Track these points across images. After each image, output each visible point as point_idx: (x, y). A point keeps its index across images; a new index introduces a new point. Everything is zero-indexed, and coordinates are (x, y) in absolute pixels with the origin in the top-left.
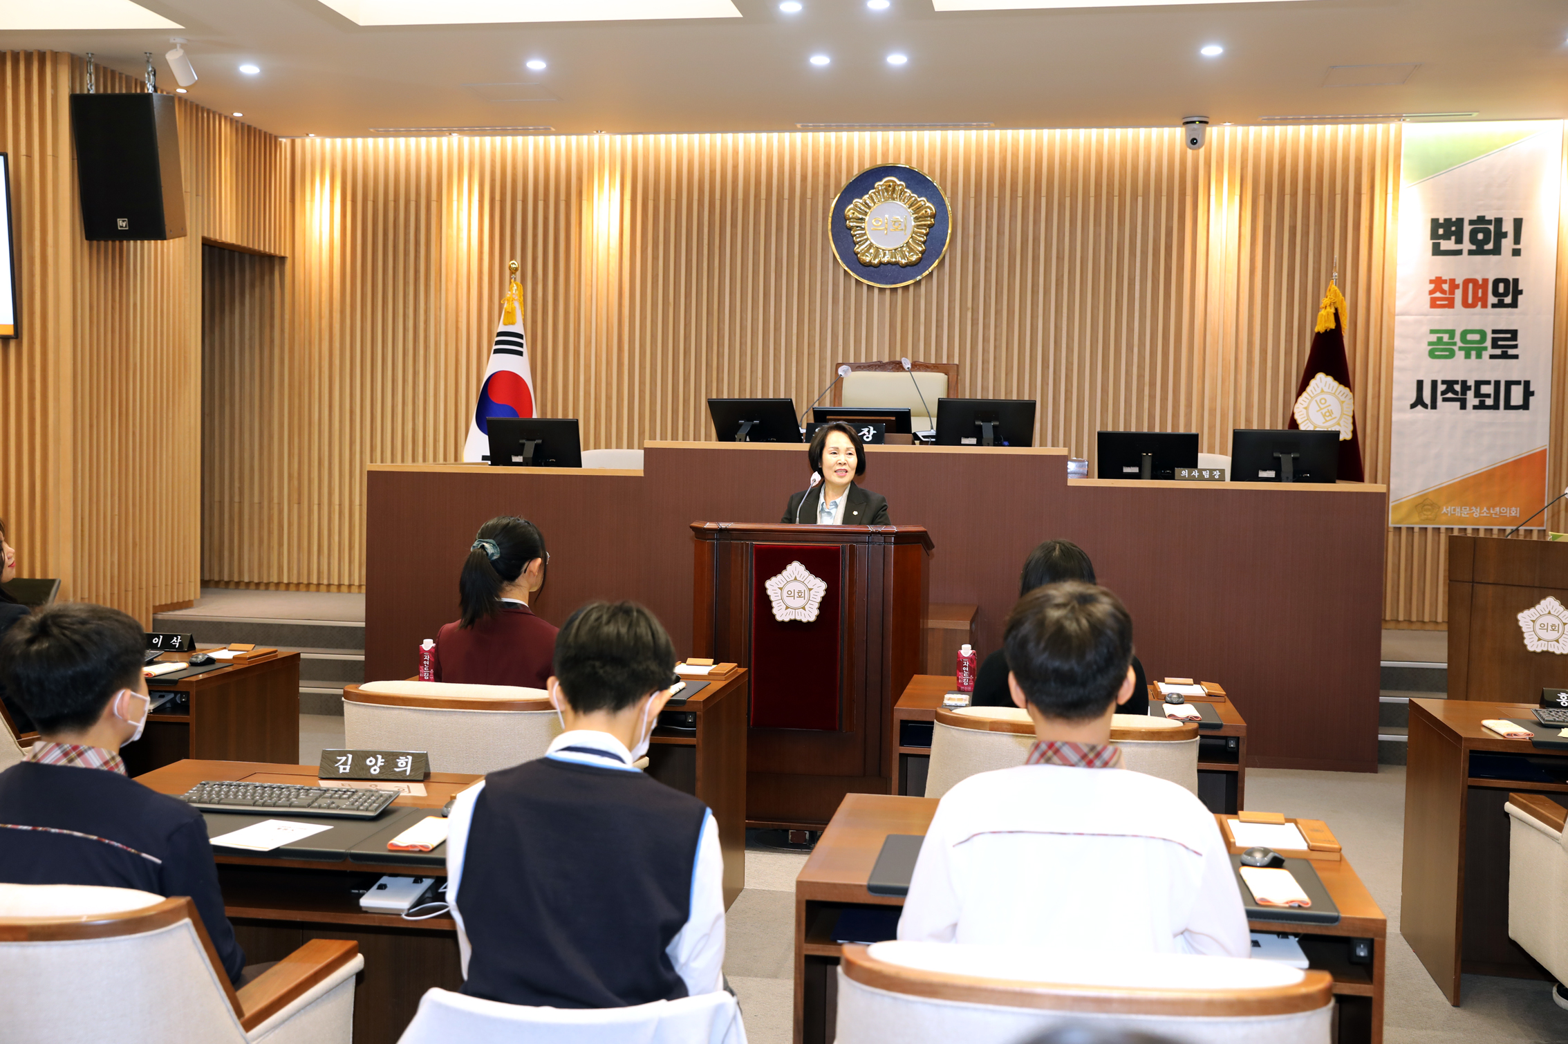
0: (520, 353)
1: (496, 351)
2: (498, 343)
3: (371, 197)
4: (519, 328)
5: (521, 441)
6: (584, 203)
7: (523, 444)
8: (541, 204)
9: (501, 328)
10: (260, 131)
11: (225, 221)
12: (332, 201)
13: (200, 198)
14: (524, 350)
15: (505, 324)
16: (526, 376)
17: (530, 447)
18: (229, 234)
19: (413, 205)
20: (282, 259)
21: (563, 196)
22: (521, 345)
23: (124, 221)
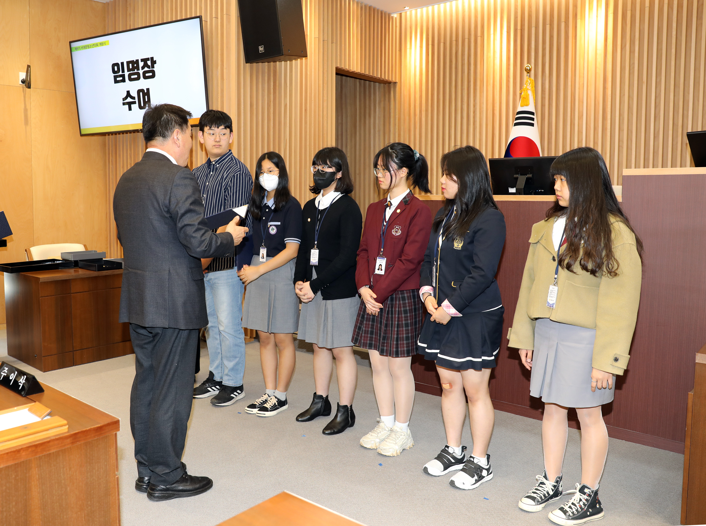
0: (532, 125)
1: (516, 124)
2: (517, 119)
3: (442, 40)
4: (531, 108)
5: (515, 176)
6: (579, 21)
7: (517, 178)
8: (548, 27)
9: (520, 109)
11: (353, 59)
12: (421, 47)
13: (334, 44)
14: (535, 122)
15: (522, 106)
16: (536, 139)
17: (522, 180)
18: (355, 66)
19: (466, 41)
20: (395, 83)
21: (563, 19)
22: (533, 119)
23: (262, 47)
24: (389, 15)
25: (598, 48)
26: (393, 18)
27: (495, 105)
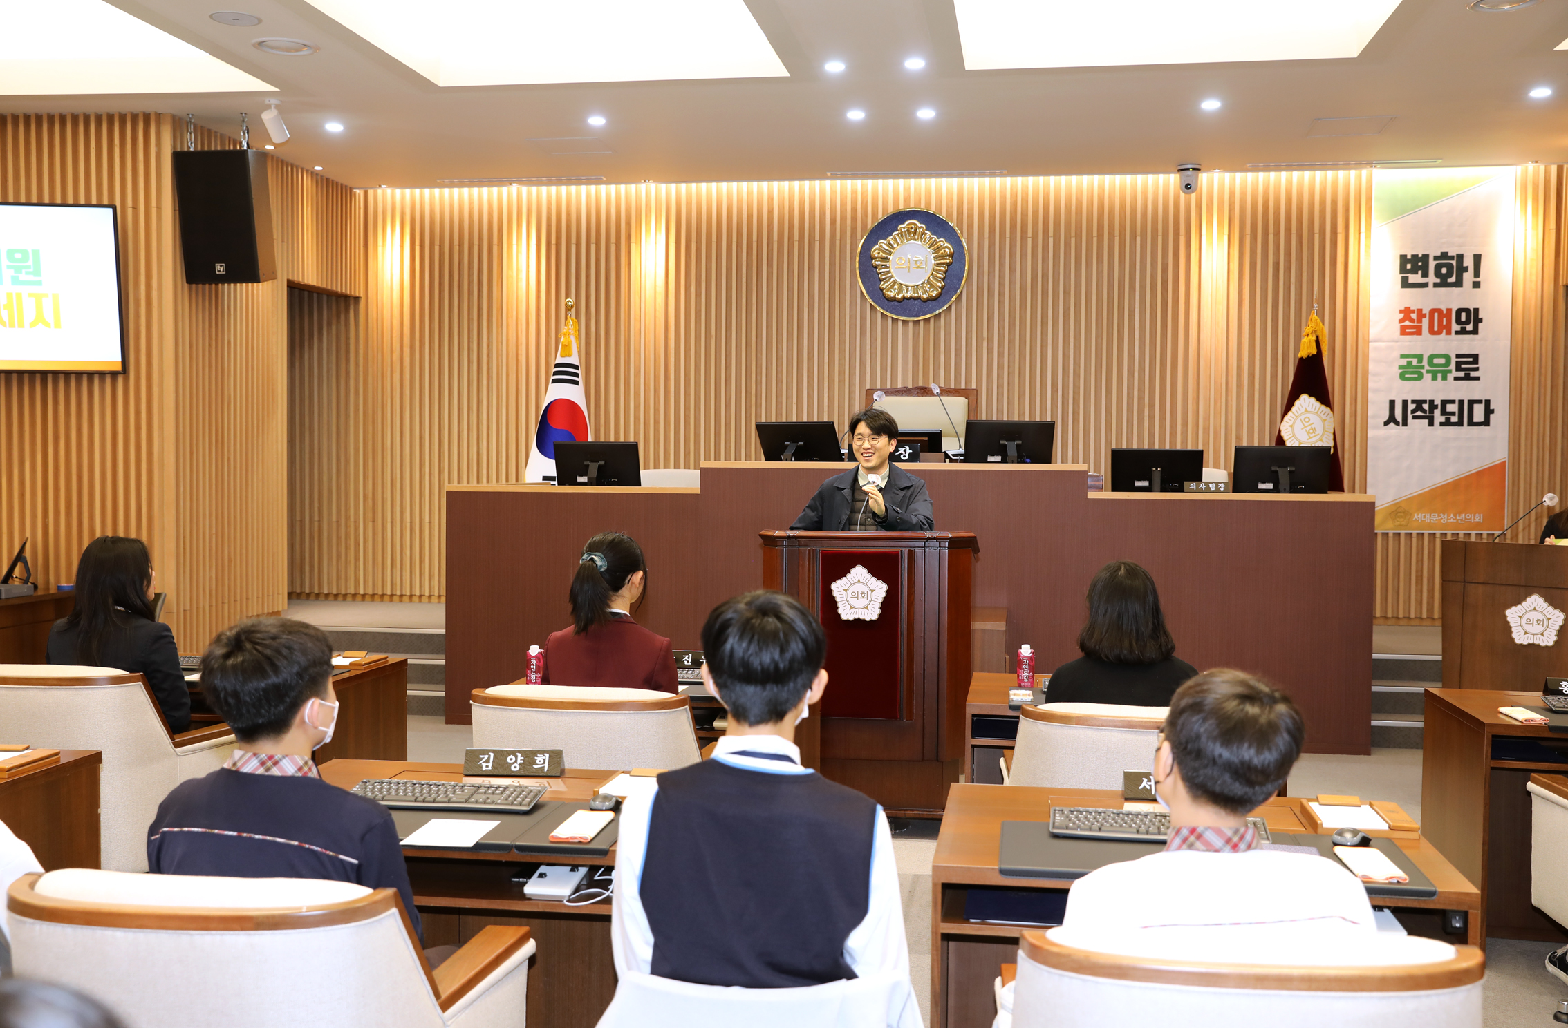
0: (576, 383)
1: (554, 381)
2: (555, 373)
3: (437, 242)
4: (574, 360)
5: (585, 463)
6: (633, 246)
7: (588, 466)
8: (593, 247)
9: (559, 360)
10: (337, 183)
11: (307, 269)
12: (402, 246)
13: (285, 244)
14: (580, 379)
15: (562, 356)
16: (581, 402)
17: (594, 468)
18: (310, 276)
19: (476, 249)
20: (357, 299)
21: (613, 240)
22: (577, 375)
23: (221, 266)
24: (351, 189)
25: (657, 284)
26: (355, 193)
27: (520, 348)
